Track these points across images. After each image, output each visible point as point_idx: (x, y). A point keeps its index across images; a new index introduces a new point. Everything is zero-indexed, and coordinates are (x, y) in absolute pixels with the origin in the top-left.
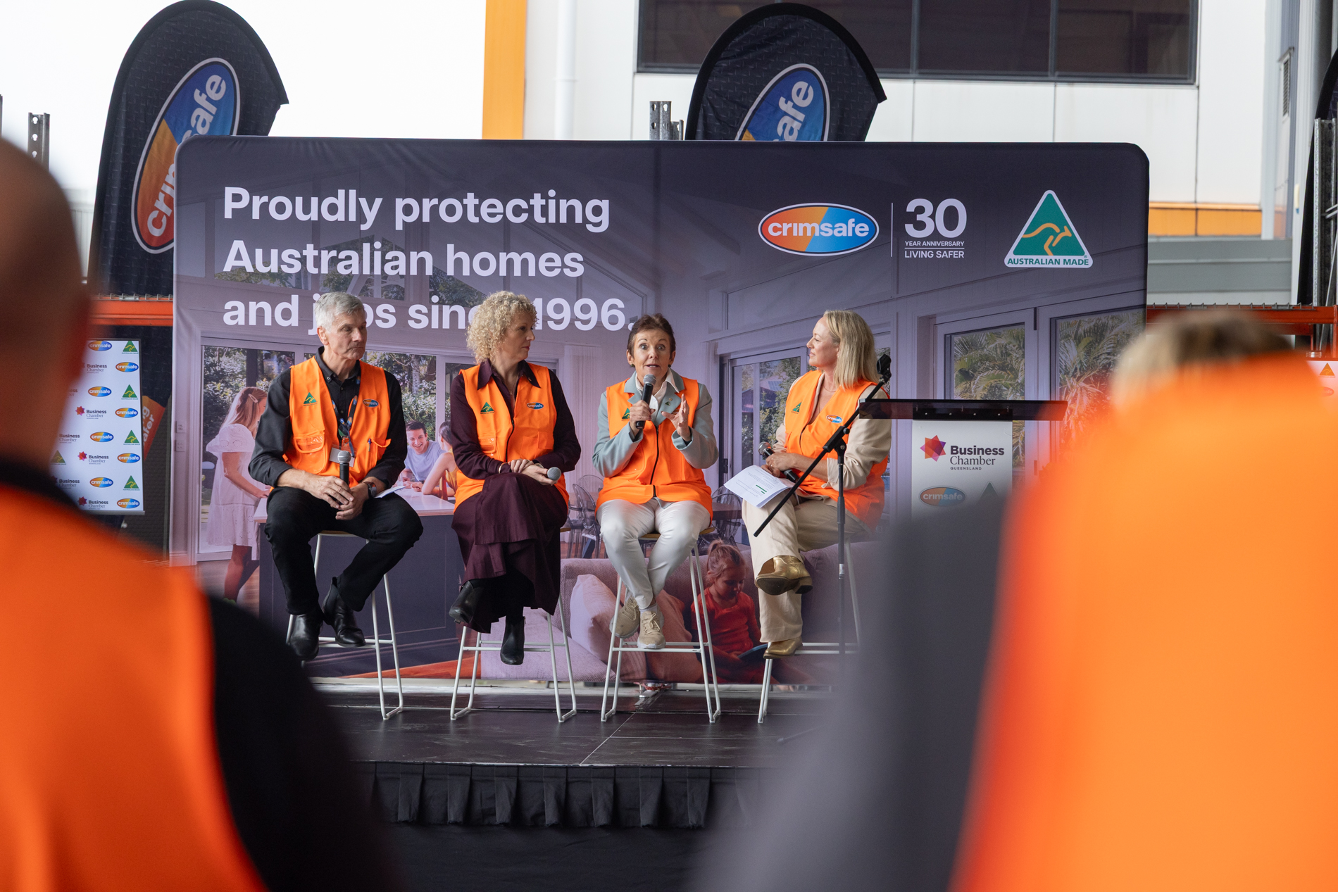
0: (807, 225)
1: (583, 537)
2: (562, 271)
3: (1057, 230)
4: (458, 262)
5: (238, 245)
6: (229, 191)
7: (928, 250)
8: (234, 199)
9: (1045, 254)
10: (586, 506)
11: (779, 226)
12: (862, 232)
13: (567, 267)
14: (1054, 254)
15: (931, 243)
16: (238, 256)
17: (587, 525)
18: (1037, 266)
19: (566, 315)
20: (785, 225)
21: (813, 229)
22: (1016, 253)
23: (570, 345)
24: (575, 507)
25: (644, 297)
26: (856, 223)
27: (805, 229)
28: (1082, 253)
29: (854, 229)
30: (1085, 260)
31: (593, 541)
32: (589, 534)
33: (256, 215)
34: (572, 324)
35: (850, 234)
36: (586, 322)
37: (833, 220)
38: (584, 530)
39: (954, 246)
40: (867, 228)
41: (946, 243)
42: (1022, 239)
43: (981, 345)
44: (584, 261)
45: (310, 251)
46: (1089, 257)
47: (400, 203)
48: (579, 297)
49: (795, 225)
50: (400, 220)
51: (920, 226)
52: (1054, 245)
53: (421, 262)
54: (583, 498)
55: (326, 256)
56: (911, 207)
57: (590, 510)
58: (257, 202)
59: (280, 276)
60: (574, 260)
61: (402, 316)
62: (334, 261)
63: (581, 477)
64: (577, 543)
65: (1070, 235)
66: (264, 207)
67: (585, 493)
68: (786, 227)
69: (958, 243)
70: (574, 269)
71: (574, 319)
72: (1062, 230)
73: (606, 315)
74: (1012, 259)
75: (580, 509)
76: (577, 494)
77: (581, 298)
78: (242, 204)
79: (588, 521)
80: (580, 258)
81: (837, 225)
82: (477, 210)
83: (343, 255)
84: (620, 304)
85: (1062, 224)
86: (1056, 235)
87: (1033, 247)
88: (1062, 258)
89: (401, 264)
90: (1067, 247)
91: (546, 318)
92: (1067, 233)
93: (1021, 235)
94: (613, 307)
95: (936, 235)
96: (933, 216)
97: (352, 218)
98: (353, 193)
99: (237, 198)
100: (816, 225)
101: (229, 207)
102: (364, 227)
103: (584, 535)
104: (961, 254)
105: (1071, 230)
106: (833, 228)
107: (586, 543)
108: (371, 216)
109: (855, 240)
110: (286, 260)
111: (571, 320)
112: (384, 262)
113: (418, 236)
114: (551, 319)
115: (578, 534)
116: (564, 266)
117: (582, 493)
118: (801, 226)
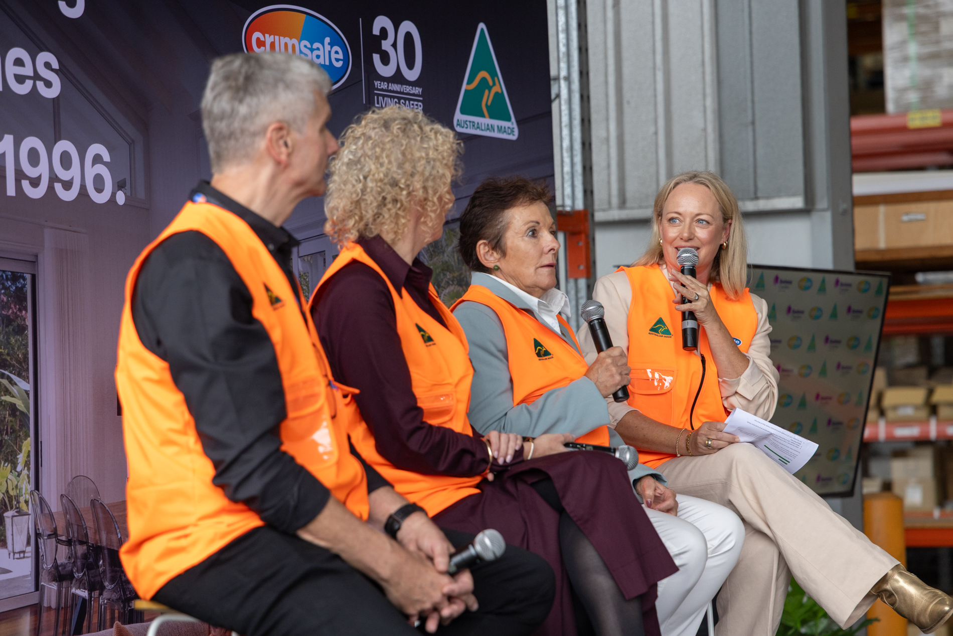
0: (287, 39)
1: (73, 594)
2: (34, 86)
3: (491, 83)
7: (394, 97)
9: (483, 116)
10: (76, 535)
11: (262, 39)
12: (337, 60)
13: (41, 79)
14: (492, 117)
15: (395, 87)
17: (78, 571)
18: (478, 132)
19: (42, 170)
20: (267, 36)
21: (293, 46)
22: (463, 112)
23: (52, 228)
24: (64, 538)
25: (131, 143)
26: (332, 44)
27: (286, 44)
28: (509, 119)
29: (330, 52)
30: (512, 129)
31: (84, 600)
32: (79, 588)
34: (51, 188)
35: (327, 63)
36: (67, 185)
38: (74, 582)
39: (414, 95)
40: (341, 56)
41: (408, 89)
42: (466, 91)
43: (442, 247)
44: (60, 69)
46: (515, 126)
48: (57, 139)
49: (277, 37)
51: (385, 60)
52: (489, 103)
54: (73, 521)
56: (376, 31)
57: (81, 543)
60: (47, 65)
63: (70, 480)
64: (66, 607)
65: (500, 91)
67: (76, 510)
68: (269, 39)
69: (418, 90)
70: (48, 84)
71: (54, 178)
72: (494, 84)
73: (91, 172)
74: (460, 120)
75: (69, 543)
76: (66, 512)
77: (60, 139)
79: (79, 563)
80: (55, 65)
81: (316, 45)
84: (107, 158)
85: (493, 75)
86: (490, 88)
88: (496, 123)
90: (498, 108)
91: (20, 175)
92: (496, 89)
93: (464, 86)
94: (97, 159)
95: (398, 78)
96: (394, 45)
100: (295, 41)
103: (73, 590)
104: (420, 107)
105: (500, 86)
106: (312, 50)
107: (76, 605)
111: (50, 178)
114: (27, 177)
115: (67, 588)
116: (36, 77)
117: (72, 512)
118: (284, 40)
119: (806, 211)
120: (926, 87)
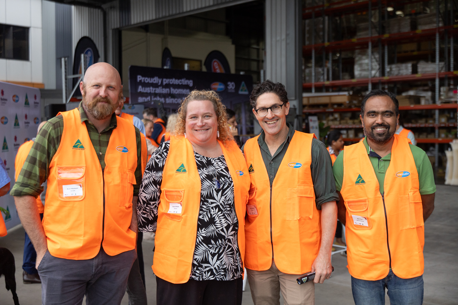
4: (173, 91)
5: (140, 87)
6: (139, 76)
7: (230, 91)
8: (139, 78)
9: (243, 92)
16: (140, 89)
29: (222, 87)
30: (246, 93)
33: (143, 81)
37: (220, 85)
45: (151, 88)
47: (164, 80)
50: (164, 83)
53: (168, 91)
55: (154, 89)
56: (228, 84)
58: (143, 79)
59: (147, 93)
61: (165, 100)
62: (155, 90)
66: (144, 80)
74: (240, 92)
78: (140, 79)
82: (175, 81)
83: (157, 89)
85: (245, 87)
87: (242, 90)
89: (165, 91)
90: (245, 91)
92: (245, 89)
95: (231, 89)
97: (158, 82)
98: (157, 78)
99: (140, 78)
101: (139, 80)
102: (159, 84)
104: (233, 91)
108: (160, 82)
109: (222, 89)
110: (148, 90)
112: (162, 91)
113: (168, 86)
119: (296, 99)
120: (360, 74)
